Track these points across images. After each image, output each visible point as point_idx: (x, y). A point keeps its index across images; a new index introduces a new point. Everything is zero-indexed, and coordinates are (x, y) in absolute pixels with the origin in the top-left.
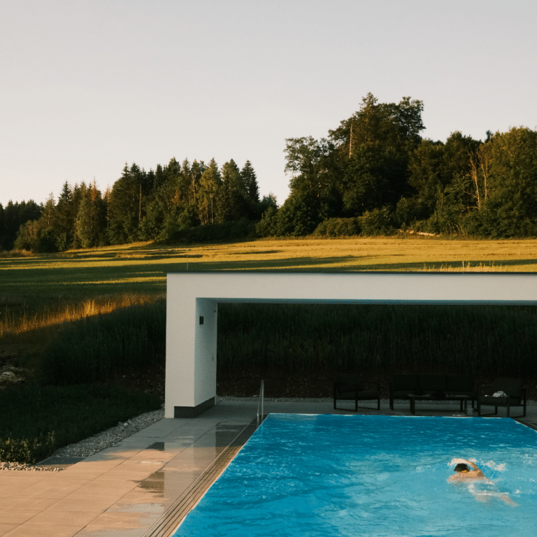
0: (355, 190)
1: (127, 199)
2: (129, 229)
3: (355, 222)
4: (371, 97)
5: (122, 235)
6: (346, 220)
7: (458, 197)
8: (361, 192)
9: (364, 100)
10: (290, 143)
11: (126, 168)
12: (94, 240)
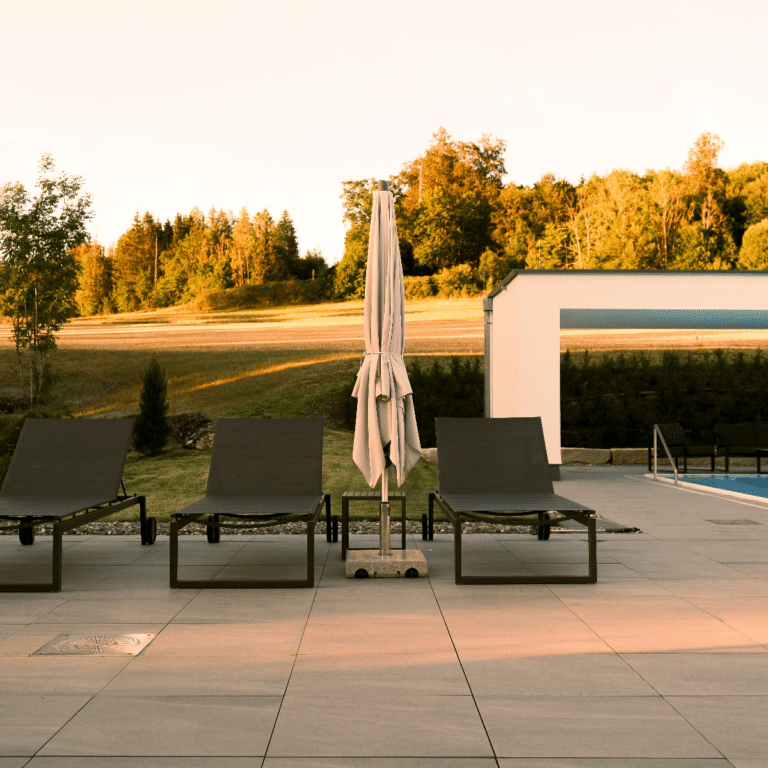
0: (429, 243)
1: (139, 255)
2: (142, 293)
3: (431, 282)
4: (443, 132)
5: (133, 300)
6: (418, 278)
7: (553, 252)
8: (437, 246)
9: (435, 136)
10: (348, 187)
11: (137, 216)
12: (97, 307)
